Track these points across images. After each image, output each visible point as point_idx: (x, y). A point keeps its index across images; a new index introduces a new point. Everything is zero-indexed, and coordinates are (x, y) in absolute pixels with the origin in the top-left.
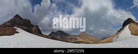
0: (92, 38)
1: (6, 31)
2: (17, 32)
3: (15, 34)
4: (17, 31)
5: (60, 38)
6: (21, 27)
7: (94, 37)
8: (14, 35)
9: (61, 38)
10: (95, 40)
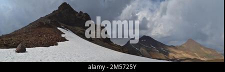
0: (206, 52)
1: (41, 36)
2: (64, 40)
3: (59, 43)
4: (63, 36)
5: (146, 51)
6: (71, 27)
7: (211, 50)
8: (57, 45)
9: (148, 51)
10: (211, 55)
